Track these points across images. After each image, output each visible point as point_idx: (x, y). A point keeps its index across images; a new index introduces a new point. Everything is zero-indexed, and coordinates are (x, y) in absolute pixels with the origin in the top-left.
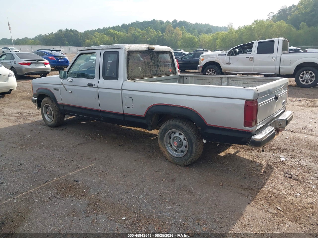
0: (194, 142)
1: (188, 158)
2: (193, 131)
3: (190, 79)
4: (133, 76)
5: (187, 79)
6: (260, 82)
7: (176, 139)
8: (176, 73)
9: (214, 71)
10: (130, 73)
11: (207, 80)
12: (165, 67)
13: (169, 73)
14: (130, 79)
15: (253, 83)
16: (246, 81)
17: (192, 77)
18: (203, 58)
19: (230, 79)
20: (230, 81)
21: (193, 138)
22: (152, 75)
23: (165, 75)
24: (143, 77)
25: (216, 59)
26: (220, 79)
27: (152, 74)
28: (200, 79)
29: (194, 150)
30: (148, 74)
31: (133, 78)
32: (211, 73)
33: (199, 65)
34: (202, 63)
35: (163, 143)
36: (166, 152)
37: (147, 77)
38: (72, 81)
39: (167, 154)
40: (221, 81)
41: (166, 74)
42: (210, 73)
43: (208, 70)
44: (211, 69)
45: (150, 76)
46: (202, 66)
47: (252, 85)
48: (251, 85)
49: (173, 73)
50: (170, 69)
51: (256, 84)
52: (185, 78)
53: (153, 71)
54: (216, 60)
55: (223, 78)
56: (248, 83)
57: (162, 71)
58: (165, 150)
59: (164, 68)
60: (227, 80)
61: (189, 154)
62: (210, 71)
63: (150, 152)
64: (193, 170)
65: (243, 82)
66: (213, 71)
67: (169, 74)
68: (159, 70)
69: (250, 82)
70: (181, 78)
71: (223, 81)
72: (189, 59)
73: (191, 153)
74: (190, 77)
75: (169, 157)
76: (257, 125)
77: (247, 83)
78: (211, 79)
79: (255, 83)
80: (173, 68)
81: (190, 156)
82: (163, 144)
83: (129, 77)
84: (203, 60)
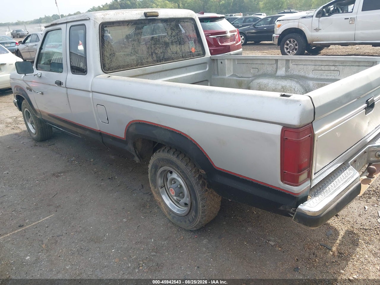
0: (198, 193)
1: (193, 220)
2: (195, 172)
3: (226, 63)
4: (113, 64)
5: (222, 63)
6: (345, 66)
7: (174, 184)
8: (204, 53)
9: (296, 42)
10: (107, 61)
11: (254, 65)
12: (183, 46)
13: (191, 55)
14: (108, 72)
15: (333, 68)
16: (319, 65)
17: (231, 59)
18: (279, 24)
19: (291, 61)
20: (291, 65)
21: (195, 184)
22: (154, 61)
23: (182, 59)
24: (137, 65)
25: (298, 24)
26: (274, 62)
27: (155, 59)
28: (243, 64)
29: (200, 206)
30: (146, 61)
31: (115, 69)
32: (291, 44)
33: (274, 33)
34: (278, 31)
35: (155, 188)
36: (162, 203)
37: (146, 64)
38: (41, 76)
39: (163, 208)
40: (275, 65)
41: (184, 57)
42: (289, 45)
43: (286, 40)
44: (292, 40)
45: (150, 64)
46: (279, 35)
47: (331, 73)
48: (328, 73)
49: (199, 55)
50: (192, 47)
51: (337, 71)
52: (219, 62)
53: (156, 54)
54: (298, 26)
55: (278, 60)
56: (323, 69)
57: (176, 53)
58: (160, 200)
59: (179, 46)
60: (286, 63)
61: (193, 213)
62: (290, 42)
63: (149, 194)
64: (205, 241)
65: (313, 67)
66: (294, 42)
67: (190, 57)
68: (169, 51)
69: (326, 67)
70: (214, 61)
71: (279, 65)
72: (264, 26)
73: (196, 212)
74: (226, 60)
75: (166, 213)
76: (313, 177)
77: (320, 69)
78: (259, 62)
79: (336, 69)
80: (198, 45)
81: (196, 216)
82: (156, 190)
83: (106, 68)
84: (279, 26)
